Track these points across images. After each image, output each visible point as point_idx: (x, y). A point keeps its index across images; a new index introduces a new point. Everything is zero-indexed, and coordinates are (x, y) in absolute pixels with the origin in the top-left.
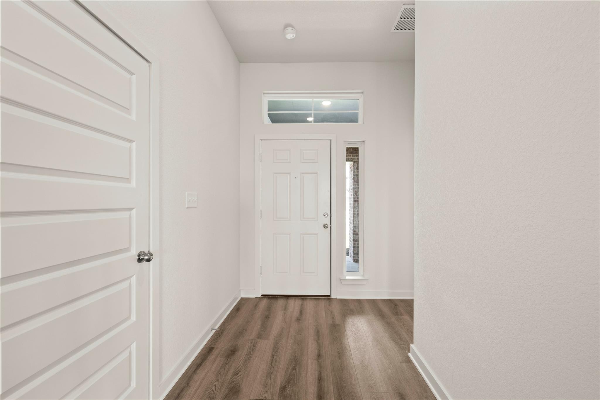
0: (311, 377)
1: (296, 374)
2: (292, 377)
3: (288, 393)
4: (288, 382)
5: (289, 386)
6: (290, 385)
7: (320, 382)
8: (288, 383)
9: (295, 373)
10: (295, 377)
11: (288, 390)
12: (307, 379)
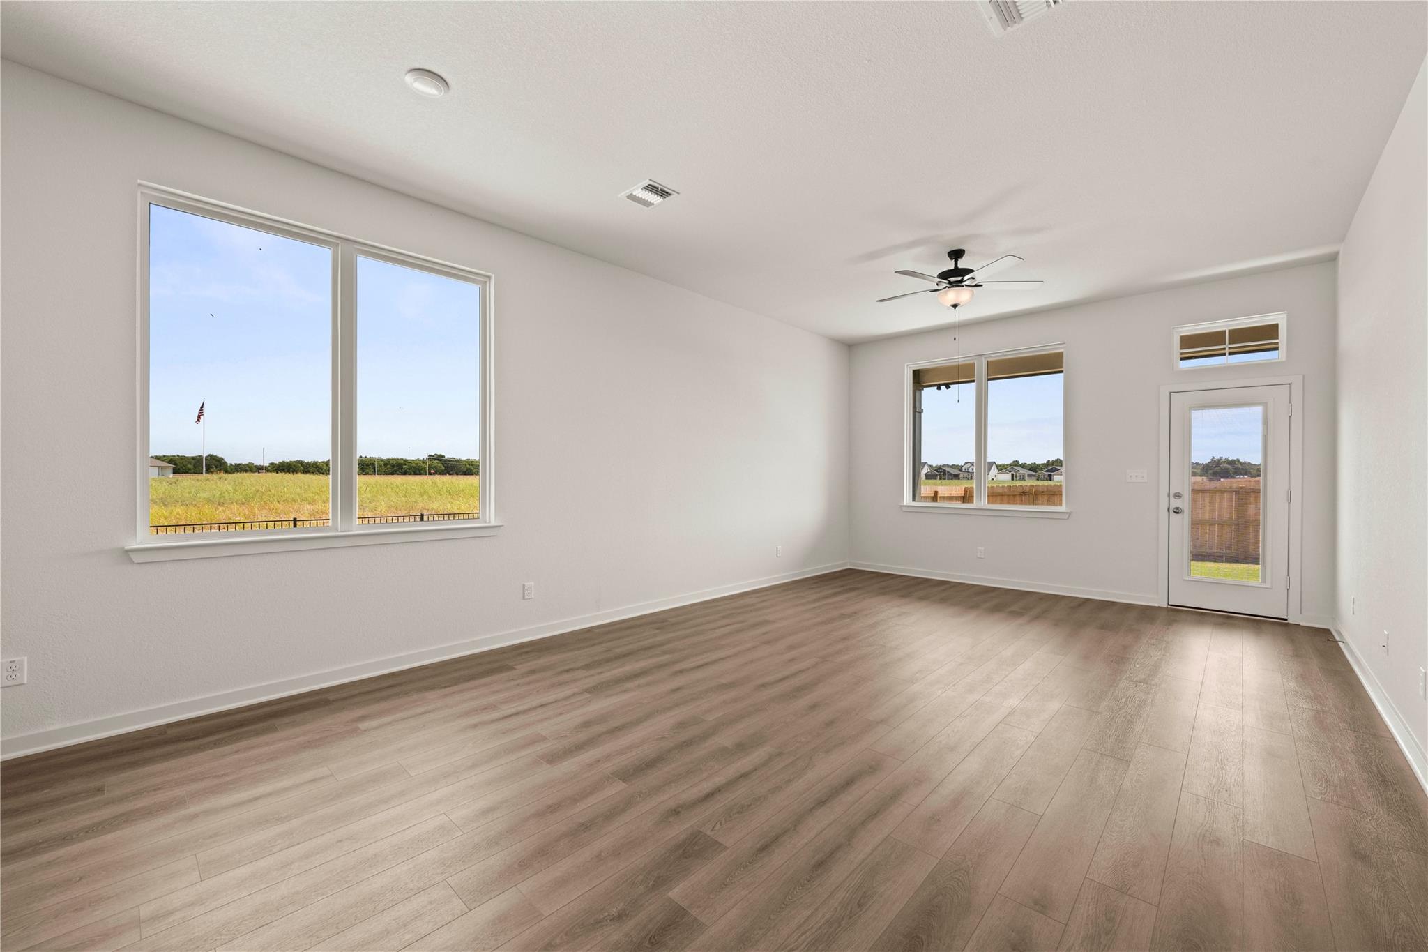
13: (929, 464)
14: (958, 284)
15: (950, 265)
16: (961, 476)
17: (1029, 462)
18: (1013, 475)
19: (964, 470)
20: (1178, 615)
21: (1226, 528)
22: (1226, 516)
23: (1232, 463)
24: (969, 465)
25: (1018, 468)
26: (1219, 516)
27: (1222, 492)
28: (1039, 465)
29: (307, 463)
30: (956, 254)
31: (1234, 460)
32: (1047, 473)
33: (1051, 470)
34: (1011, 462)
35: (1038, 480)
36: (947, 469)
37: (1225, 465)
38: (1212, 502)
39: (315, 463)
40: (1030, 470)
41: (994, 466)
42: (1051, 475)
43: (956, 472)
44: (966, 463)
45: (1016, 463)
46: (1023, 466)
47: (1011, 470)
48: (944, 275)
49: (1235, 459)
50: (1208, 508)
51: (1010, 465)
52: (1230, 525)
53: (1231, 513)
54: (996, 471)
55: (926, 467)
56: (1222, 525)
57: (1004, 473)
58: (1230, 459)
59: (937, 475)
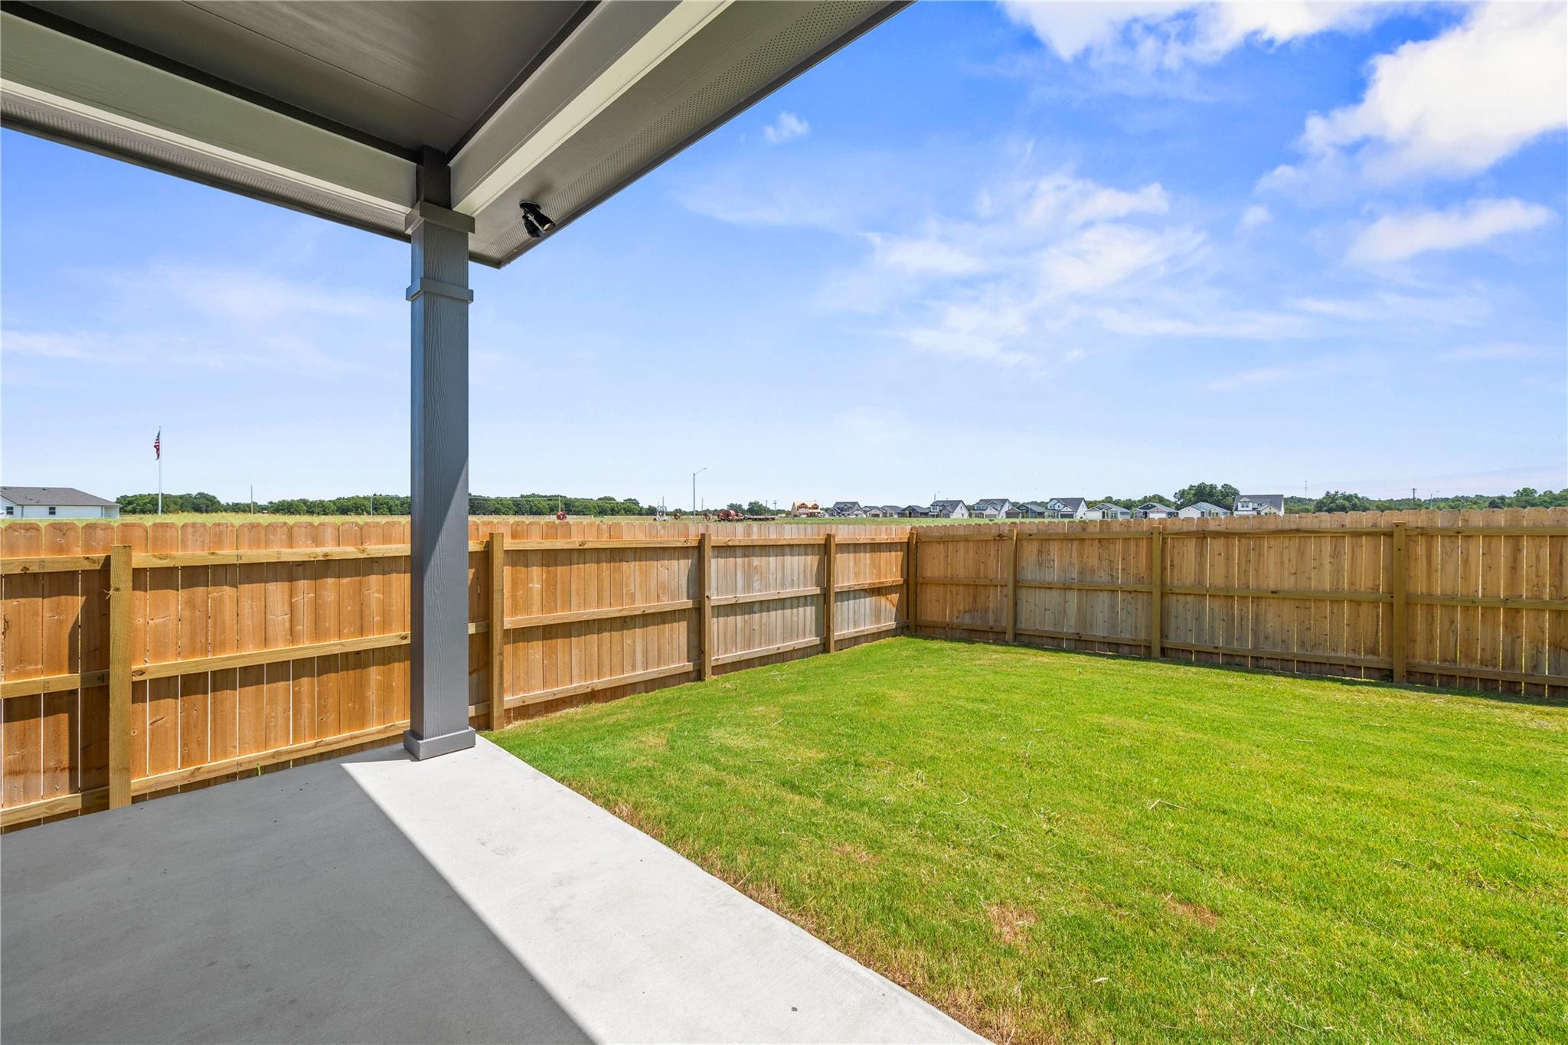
13: (1012, 501)
16: (1046, 514)
17: (1123, 499)
18: (1104, 513)
19: (1049, 508)
21: (1365, 609)
22: (1364, 582)
23: (1348, 498)
24: (1055, 501)
25: (1110, 505)
26: (1352, 584)
27: (1356, 534)
29: (312, 502)
31: (1351, 495)
32: (1142, 511)
33: (1147, 507)
34: (1104, 498)
36: (1030, 506)
37: (1341, 501)
38: (1336, 555)
39: (321, 502)
40: (1124, 507)
41: (1083, 503)
42: (1146, 512)
43: (1040, 509)
44: (1052, 500)
45: (1109, 500)
46: (1117, 503)
47: (1101, 507)
49: (1352, 493)
50: (1327, 568)
51: (1103, 501)
52: (1375, 604)
53: (1376, 578)
54: (1085, 508)
55: (1007, 504)
56: (1357, 603)
57: (1094, 510)
58: (1347, 494)
59: (1019, 513)
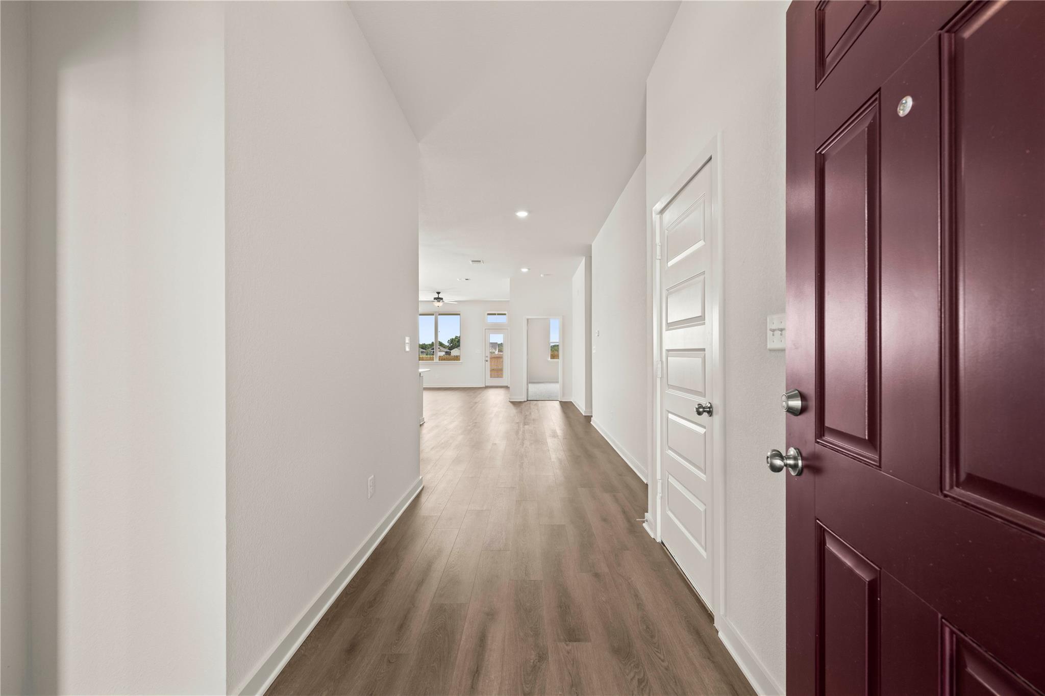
0: (493, 677)
1: (522, 685)
2: (531, 677)
3: (532, 652)
4: (535, 669)
5: (532, 661)
6: (532, 664)
7: (477, 668)
8: (535, 666)
9: (524, 686)
10: (524, 678)
11: (533, 656)
12: (500, 673)
14: (439, 301)
15: (436, 296)
20: (487, 387)
28: (427, 345)
30: (438, 293)
35: (427, 355)
48: (435, 299)
